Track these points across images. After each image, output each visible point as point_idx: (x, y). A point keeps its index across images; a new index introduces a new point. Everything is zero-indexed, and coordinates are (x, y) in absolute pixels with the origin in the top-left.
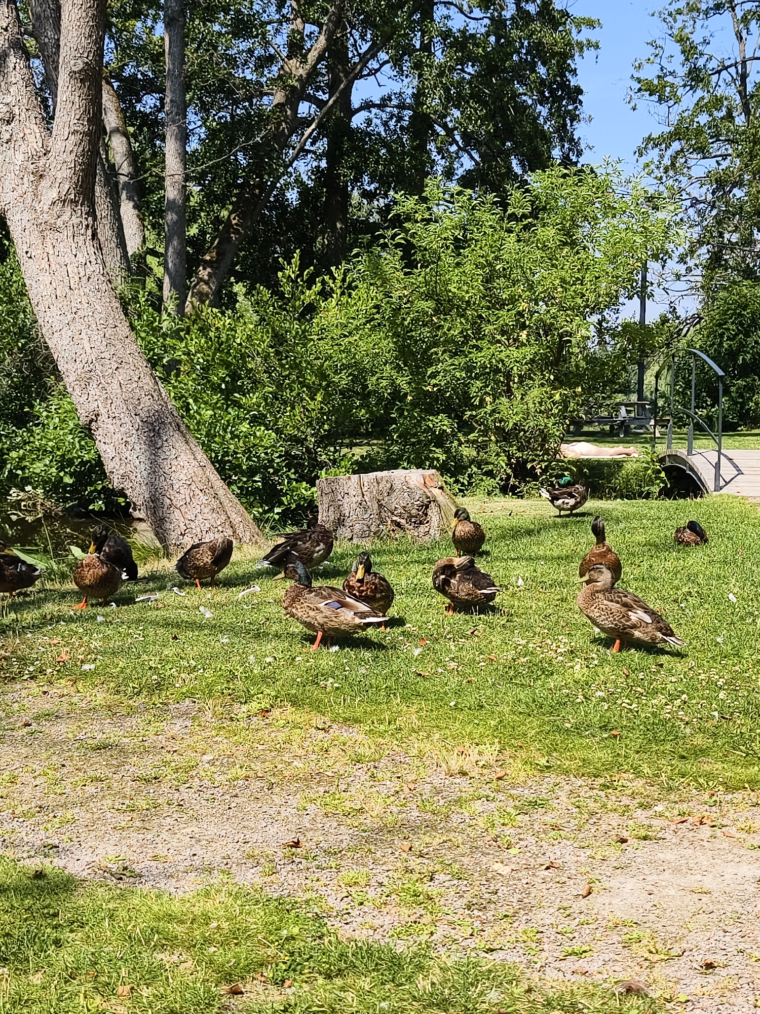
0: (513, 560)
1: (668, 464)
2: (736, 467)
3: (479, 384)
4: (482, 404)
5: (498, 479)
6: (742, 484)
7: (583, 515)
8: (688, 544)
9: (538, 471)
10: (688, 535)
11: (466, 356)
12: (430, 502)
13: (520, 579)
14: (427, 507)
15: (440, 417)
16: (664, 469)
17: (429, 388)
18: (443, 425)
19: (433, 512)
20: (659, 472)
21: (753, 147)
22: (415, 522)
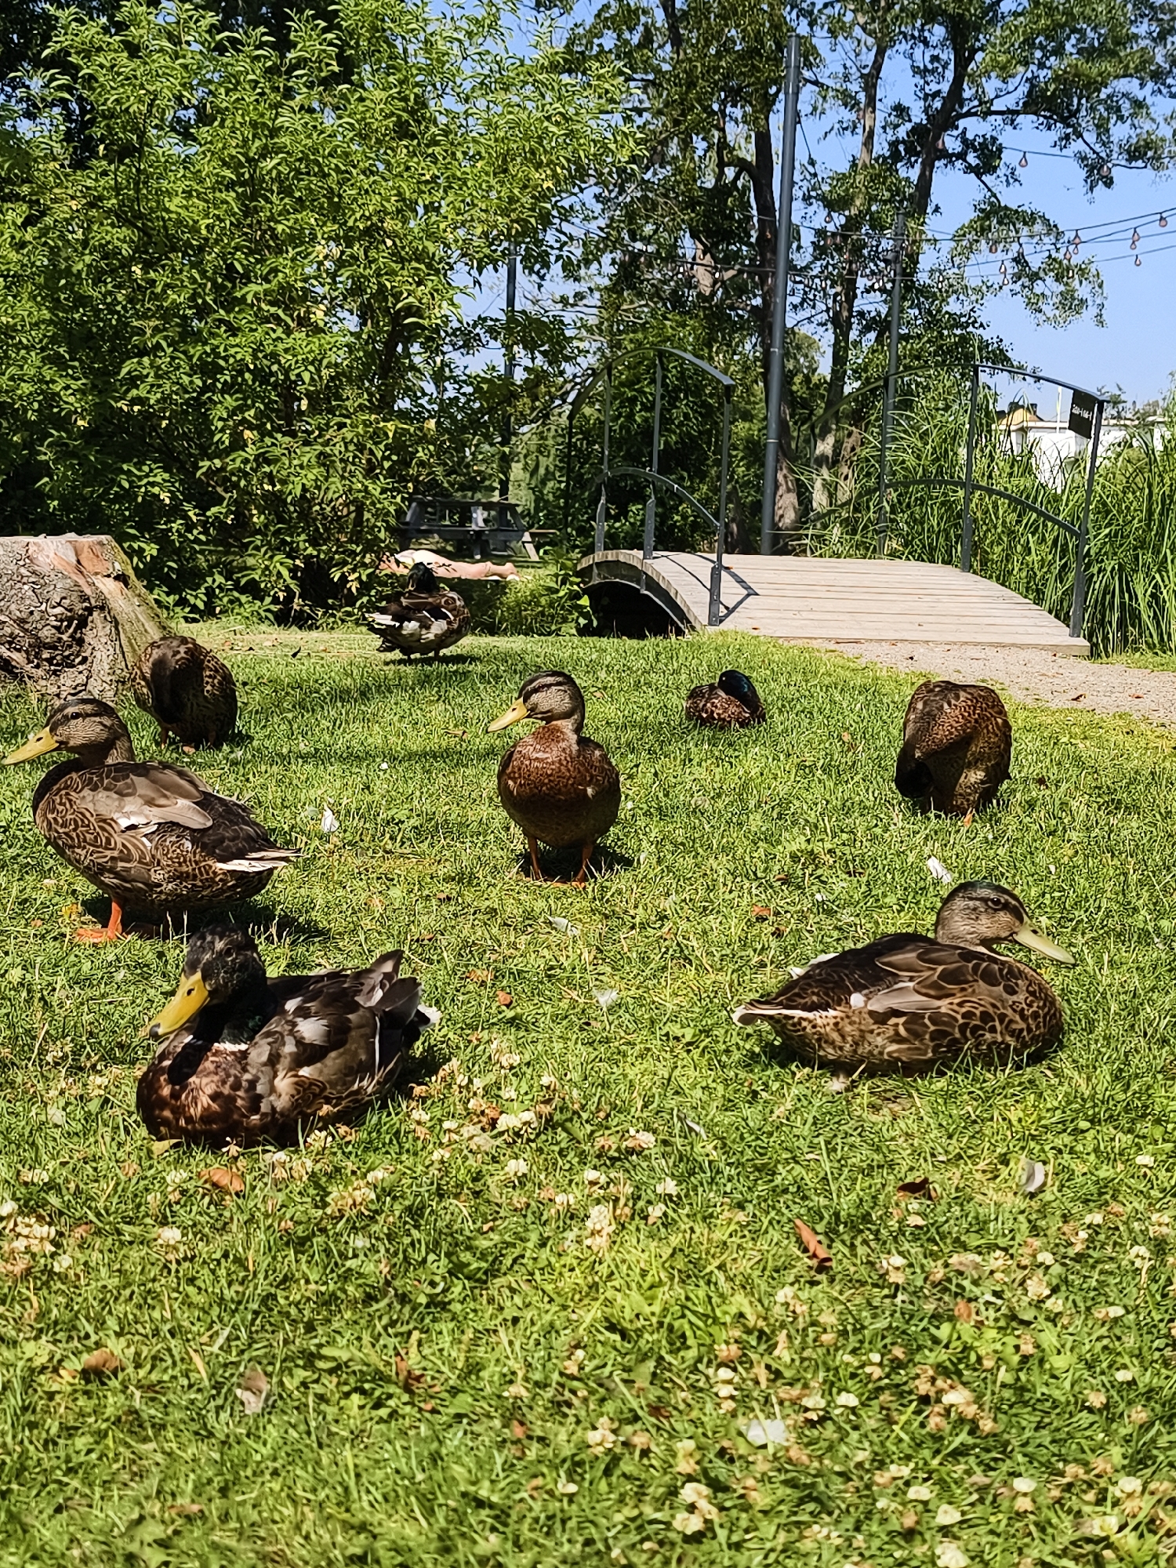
0: (304, 757)
1: (596, 581)
2: (741, 582)
3: (230, 401)
4: (238, 444)
5: (268, 600)
6: (759, 614)
7: (459, 659)
8: (724, 725)
9: (354, 587)
10: (722, 704)
11: (205, 343)
12: (90, 610)
13: (328, 813)
14: (83, 623)
15: (146, 469)
16: (585, 592)
17: (122, 405)
18: (153, 484)
19: (97, 634)
20: (578, 596)
21: (687, 93)
22: (50, 661)
